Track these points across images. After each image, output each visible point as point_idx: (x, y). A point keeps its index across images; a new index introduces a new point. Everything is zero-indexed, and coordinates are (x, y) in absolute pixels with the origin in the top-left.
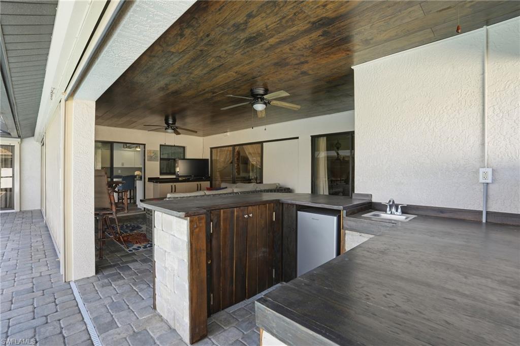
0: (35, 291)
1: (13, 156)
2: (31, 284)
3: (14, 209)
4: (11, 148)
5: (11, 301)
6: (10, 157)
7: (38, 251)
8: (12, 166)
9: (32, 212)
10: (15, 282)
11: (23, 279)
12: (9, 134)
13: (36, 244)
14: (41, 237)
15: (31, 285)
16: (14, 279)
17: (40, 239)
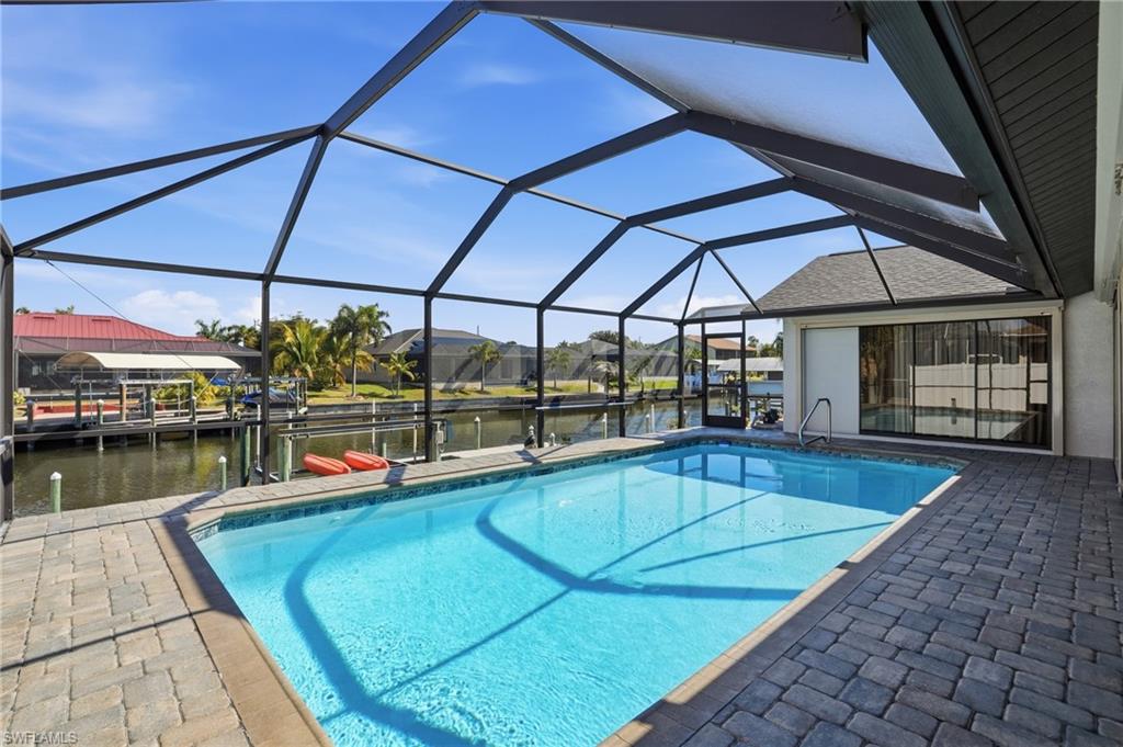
0: (1074, 639)
1: (1048, 338)
2: (1067, 620)
3: (1051, 449)
4: (1044, 322)
5: (1023, 635)
6: (1043, 341)
7: (1093, 554)
8: (1047, 359)
9: (1090, 461)
10: (1034, 600)
11: (1052, 604)
12: (1039, 293)
13: (1090, 537)
14: (1107, 525)
15: (1065, 624)
16: (1034, 595)
17: (1103, 529)
